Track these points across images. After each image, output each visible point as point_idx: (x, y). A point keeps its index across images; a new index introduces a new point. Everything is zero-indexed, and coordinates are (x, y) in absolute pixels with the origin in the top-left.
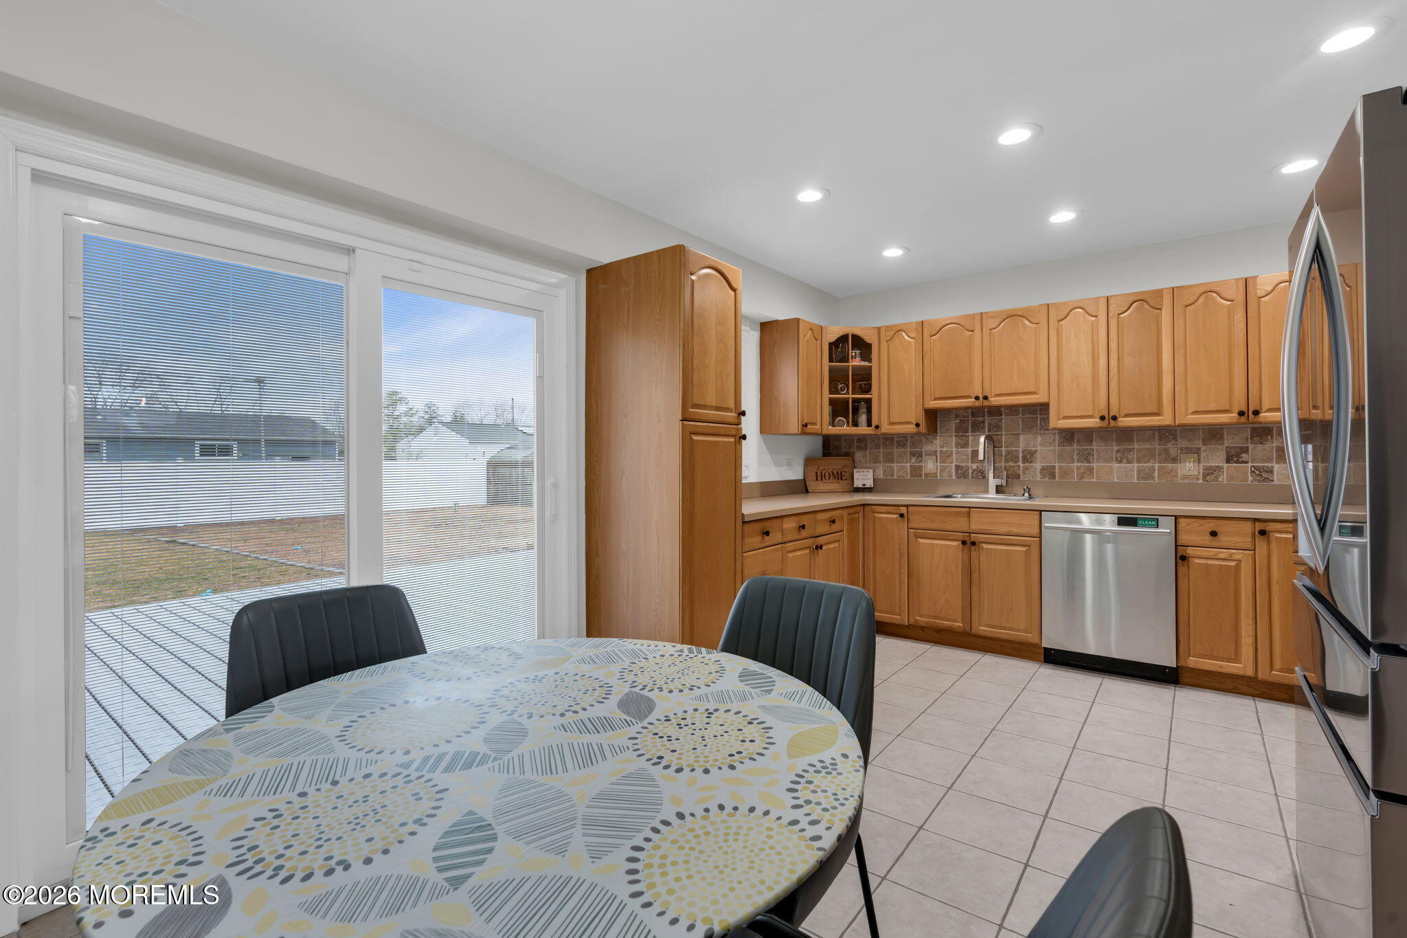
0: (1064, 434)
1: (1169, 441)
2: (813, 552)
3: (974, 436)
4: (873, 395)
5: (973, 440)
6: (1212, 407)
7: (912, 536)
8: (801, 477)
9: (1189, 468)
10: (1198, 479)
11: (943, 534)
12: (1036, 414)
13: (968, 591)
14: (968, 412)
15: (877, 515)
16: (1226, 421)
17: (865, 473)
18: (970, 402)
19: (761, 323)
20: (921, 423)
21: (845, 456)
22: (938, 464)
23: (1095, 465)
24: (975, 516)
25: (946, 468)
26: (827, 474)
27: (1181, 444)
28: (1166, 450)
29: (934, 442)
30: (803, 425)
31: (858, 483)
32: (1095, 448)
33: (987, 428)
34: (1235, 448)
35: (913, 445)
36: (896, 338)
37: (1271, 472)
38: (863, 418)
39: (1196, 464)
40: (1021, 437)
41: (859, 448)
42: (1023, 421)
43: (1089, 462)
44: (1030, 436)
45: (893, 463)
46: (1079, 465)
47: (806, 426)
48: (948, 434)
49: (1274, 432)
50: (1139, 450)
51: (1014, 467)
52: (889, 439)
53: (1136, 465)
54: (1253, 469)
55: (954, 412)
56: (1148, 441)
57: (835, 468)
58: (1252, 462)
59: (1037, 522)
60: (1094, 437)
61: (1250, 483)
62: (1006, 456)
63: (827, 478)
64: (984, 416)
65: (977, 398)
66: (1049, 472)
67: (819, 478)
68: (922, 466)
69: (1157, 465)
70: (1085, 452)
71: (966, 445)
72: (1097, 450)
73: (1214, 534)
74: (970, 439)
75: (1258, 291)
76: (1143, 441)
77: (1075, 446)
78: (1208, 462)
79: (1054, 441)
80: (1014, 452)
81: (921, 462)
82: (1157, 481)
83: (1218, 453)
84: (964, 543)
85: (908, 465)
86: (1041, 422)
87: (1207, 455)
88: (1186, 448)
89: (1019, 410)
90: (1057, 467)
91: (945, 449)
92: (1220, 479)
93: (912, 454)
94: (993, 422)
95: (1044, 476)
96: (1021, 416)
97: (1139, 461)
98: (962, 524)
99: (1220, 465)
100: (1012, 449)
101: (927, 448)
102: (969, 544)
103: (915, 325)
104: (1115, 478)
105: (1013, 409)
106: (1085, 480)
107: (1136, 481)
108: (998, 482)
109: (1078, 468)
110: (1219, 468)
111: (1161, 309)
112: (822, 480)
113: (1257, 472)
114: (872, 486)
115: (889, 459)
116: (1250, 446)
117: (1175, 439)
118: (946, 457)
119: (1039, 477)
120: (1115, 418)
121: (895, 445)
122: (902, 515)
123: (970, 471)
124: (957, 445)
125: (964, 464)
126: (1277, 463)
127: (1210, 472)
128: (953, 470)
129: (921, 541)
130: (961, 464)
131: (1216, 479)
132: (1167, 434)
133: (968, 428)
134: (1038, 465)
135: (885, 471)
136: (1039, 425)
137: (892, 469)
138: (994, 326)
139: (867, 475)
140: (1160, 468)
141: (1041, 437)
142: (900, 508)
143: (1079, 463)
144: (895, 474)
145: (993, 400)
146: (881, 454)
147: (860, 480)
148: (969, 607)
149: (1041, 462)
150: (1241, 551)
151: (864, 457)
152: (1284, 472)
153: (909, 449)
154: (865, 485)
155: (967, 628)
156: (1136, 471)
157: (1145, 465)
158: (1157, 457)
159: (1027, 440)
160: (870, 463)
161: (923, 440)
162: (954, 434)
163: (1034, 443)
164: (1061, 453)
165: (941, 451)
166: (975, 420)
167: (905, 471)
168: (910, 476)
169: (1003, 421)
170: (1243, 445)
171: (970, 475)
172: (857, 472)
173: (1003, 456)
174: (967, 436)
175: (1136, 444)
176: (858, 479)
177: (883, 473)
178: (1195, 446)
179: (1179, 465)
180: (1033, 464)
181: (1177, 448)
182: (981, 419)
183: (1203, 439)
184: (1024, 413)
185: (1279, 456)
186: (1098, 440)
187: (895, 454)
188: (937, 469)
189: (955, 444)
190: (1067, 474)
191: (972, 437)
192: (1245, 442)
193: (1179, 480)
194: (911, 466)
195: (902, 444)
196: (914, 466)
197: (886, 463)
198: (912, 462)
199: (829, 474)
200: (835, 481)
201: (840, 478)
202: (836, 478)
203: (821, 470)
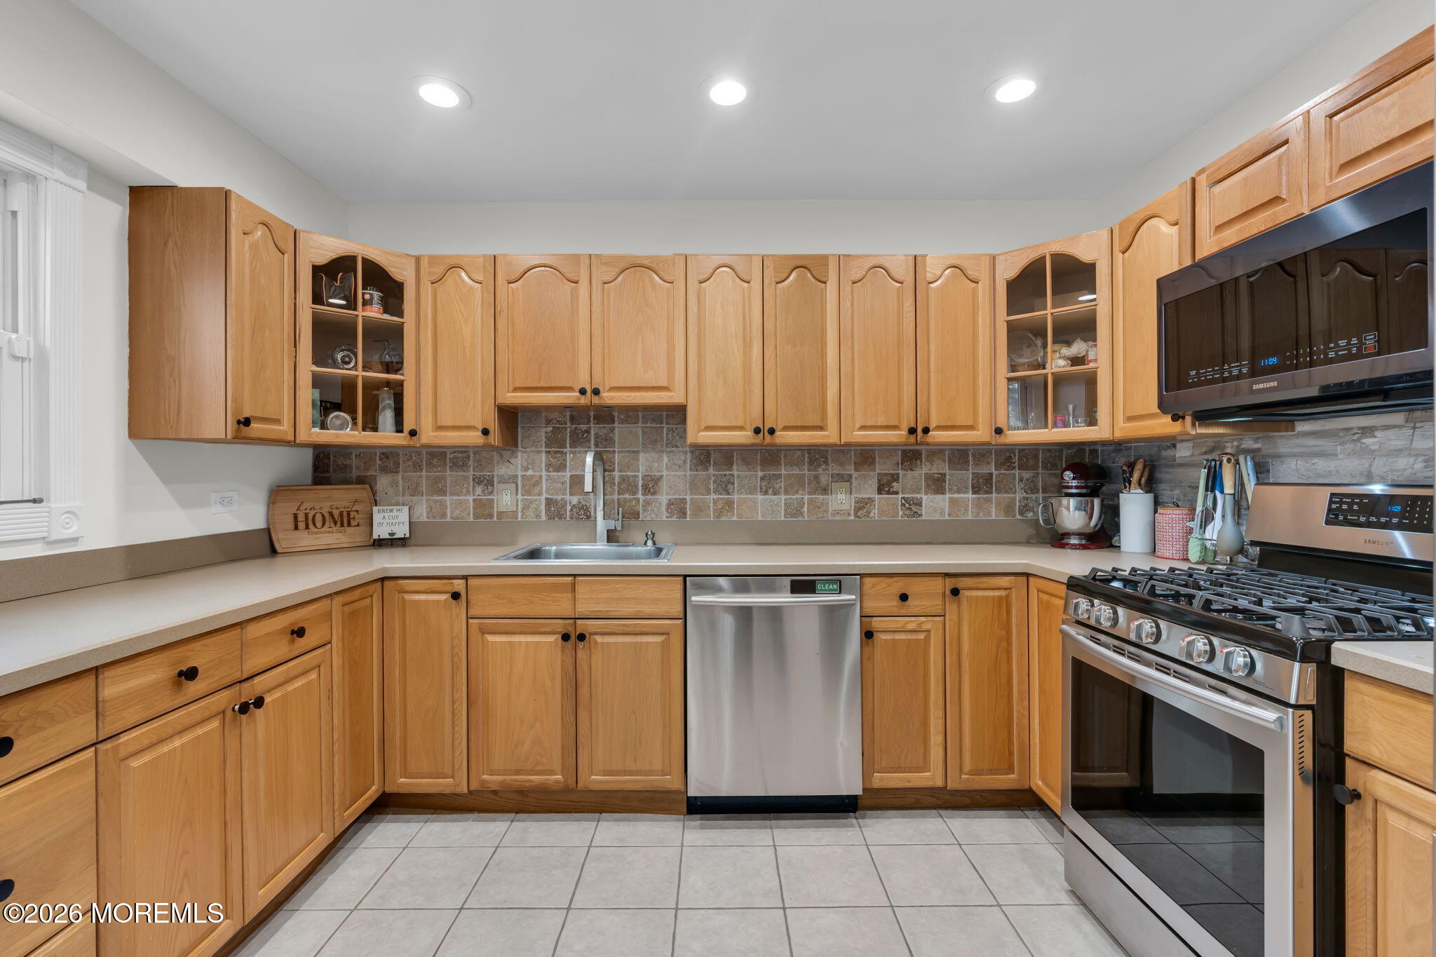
0: (697, 453)
1: (819, 466)
2: (234, 720)
3: (574, 453)
4: (407, 376)
5: (571, 460)
6: (880, 422)
7: (473, 630)
9: (841, 501)
10: (849, 515)
11: (528, 623)
12: (662, 423)
13: (573, 718)
14: (565, 416)
15: (408, 597)
16: (895, 440)
17: (395, 513)
18: (571, 397)
19: (132, 189)
20: (491, 429)
21: (357, 484)
22: (519, 497)
23: (735, 497)
24: (583, 588)
25: (531, 503)
26: (319, 519)
27: (833, 470)
28: (816, 477)
29: (513, 461)
30: (239, 422)
31: (381, 531)
32: (735, 473)
33: (593, 442)
34: (886, 474)
35: (479, 465)
36: (449, 280)
37: (920, 504)
38: (386, 418)
39: (848, 496)
40: (642, 456)
41: (384, 470)
42: (644, 433)
43: (728, 493)
44: (653, 454)
45: (446, 496)
46: (716, 497)
47: (247, 422)
48: (534, 449)
49: (923, 456)
50: (789, 477)
51: (630, 501)
52: (437, 455)
53: (783, 497)
54: (903, 502)
55: (544, 414)
56: (796, 465)
57: (335, 504)
58: (903, 493)
59: (679, 595)
60: (735, 458)
61: (900, 518)
62: (620, 484)
63: (319, 524)
64: (588, 422)
65: (583, 392)
66: (677, 508)
67: (302, 525)
68: (493, 500)
69: (806, 497)
70: (724, 479)
71: (561, 467)
72: (738, 476)
73: (904, 597)
74: (569, 457)
75: (927, 274)
76: (791, 466)
77: (711, 470)
78: (860, 493)
79: (685, 462)
80: (632, 479)
81: (491, 493)
82: (806, 518)
83: (870, 482)
84: (566, 637)
85: (471, 498)
86: (667, 435)
87: (859, 484)
88: (837, 474)
89: (638, 415)
90: (688, 500)
91: (530, 472)
92: (872, 514)
93: (478, 481)
94: (603, 432)
95: (671, 514)
96: (640, 424)
97: (786, 492)
98: (562, 605)
99: (872, 496)
100: (628, 473)
101: (501, 470)
102: (573, 637)
103: (482, 259)
104: (760, 514)
105: (631, 413)
106: (724, 518)
107: (783, 518)
108: (612, 524)
109: (715, 502)
110: (871, 500)
111: (825, 283)
112: (307, 527)
113: (907, 505)
114: (408, 536)
115: (438, 488)
116: (901, 472)
117: (826, 462)
118: (531, 485)
119: (664, 516)
120: (772, 431)
121: (448, 464)
122: (456, 596)
123: (569, 508)
124: (549, 466)
125: (559, 497)
126: (925, 494)
127: (862, 505)
128: (543, 507)
129: (491, 638)
130: (555, 497)
131: (869, 512)
132: (817, 456)
133: (565, 440)
134: (664, 497)
135: (431, 510)
136: (665, 439)
137: (443, 505)
138: (609, 279)
139: (397, 517)
140: (810, 501)
141: (668, 457)
142: (453, 581)
143: (716, 494)
144: (447, 517)
145: (607, 397)
146: (424, 481)
147: (385, 525)
148: (573, 745)
149: (667, 494)
150: (930, 618)
151: (392, 486)
152: (932, 504)
153: (472, 472)
154: (394, 534)
155: (572, 782)
156: (783, 505)
157: (794, 497)
158: (807, 486)
159: (648, 461)
160: (403, 495)
161: (495, 457)
162: (544, 449)
163: (658, 466)
164: (693, 481)
165: (523, 476)
166: (576, 428)
167: (465, 509)
168: (472, 519)
169: (616, 431)
170: (894, 472)
171: (568, 513)
172: (379, 511)
173: (616, 484)
174: (566, 453)
175: (783, 468)
176: (380, 524)
177: (427, 513)
178: (846, 472)
179: (830, 497)
180: (656, 497)
181: (828, 475)
182: (584, 427)
183: (854, 463)
184: (645, 420)
185: (928, 486)
186: (740, 462)
187: (449, 479)
188: (517, 505)
189: (546, 466)
190: (701, 511)
191: (572, 455)
192: (896, 468)
193: (830, 514)
194: (474, 500)
195: (461, 463)
196: (481, 499)
197: (432, 496)
198: (477, 494)
199: (323, 516)
200: (335, 529)
201: (345, 523)
202: (339, 523)
203: (306, 509)
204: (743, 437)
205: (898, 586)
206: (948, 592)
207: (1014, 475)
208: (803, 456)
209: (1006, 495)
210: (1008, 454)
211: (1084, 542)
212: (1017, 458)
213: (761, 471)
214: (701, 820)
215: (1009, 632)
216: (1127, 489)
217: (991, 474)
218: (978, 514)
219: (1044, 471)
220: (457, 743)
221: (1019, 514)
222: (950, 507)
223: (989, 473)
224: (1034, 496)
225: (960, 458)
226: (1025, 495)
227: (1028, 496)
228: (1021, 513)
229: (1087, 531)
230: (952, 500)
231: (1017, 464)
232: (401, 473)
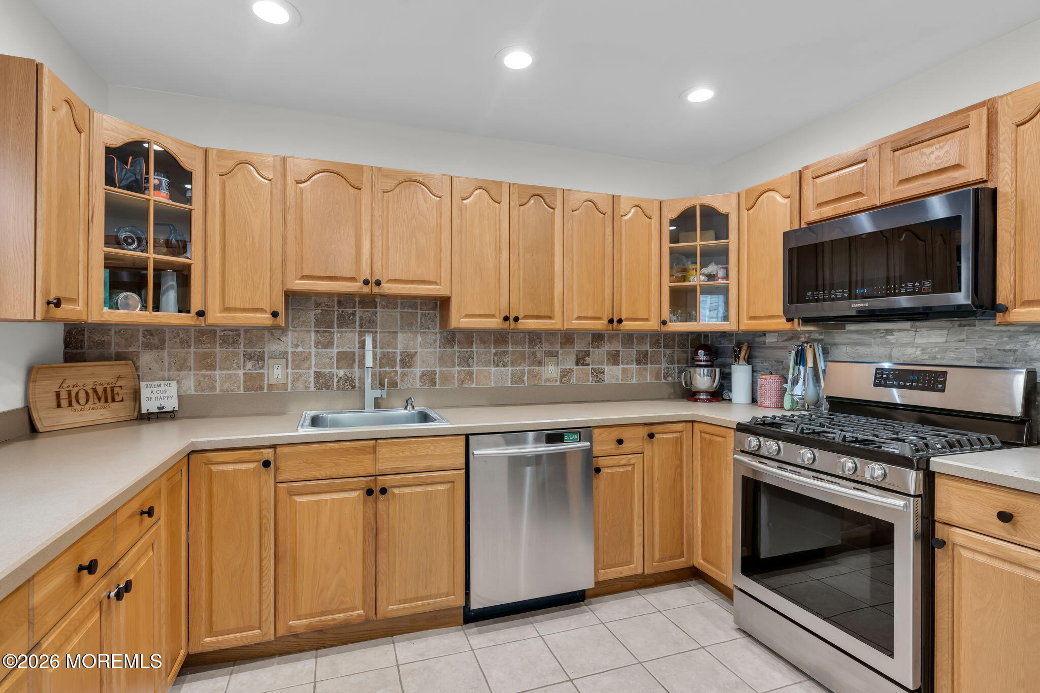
0: (445, 334)
1: (536, 345)
3: (341, 333)
4: (194, 257)
5: (338, 338)
6: (590, 314)
7: (282, 495)
8: (19, 405)
9: (551, 371)
10: (556, 381)
11: (334, 483)
12: (416, 309)
13: (373, 560)
14: (333, 301)
15: (214, 468)
16: (600, 327)
17: (162, 387)
18: (355, 286)
20: (278, 311)
21: (116, 360)
22: (289, 370)
23: (474, 369)
24: (383, 449)
25: (301, 375)
26: (82, 395)
27: (545, 348)
28: (534, 353)
29: (283, 339)
30: (49, 302)
31: (149, 405)
32: (475, 350)
33: (357, 323)
34: (581, 351)
35: (250, 342)
36: (238, 174)
37: (603, 373)
38: (170, 298)
39: (556, 367)
40: (400, 336)
41: (148, 346)
42: (402, 317)
43: (469, 366)
44: (409, 334)
45: (215, 370)
46: (459, 369)
48: (303, 329)
49: (606, 338)
50: (514, 353)
51: (390, 372)
53: (510, 369)
54: (593, 371)
55: (314, 298)
56: (520, 344)
57: (99, 380)
58: (592, 365)
59: (463, 450)
60: (474, 339)
61: (590, 383)
63: (82, 401)
64: (354, 307)
65: (366, 282)
66: (429, 378)
67: (64, 403)
68: (263, 374)
69: (526, 368)
70: (466, 355)
71: (330, 344)
72: (477, 352)
73: (620, 442)
74: (336, 336)
75: (621, 210)
76: (516, 344)
77: (456, 348)
78: (564, 365)
79: (435, 341)
80: (391, 355)
81: (262, 367)
82: (526, 385)
83: (571, 357)
84: (369, 492)
85: (241, 372)
86: (421, 319)
87: (563, 358)
88: (548, 351)
89: (397, 302)
90: (437, 372)
91: (300, 349)
92: (572, 380)
93: (249, 357)
94: (367, 316)
95: (424, 383)
96: (399, 310)
97: (512, 365)
98: (365, 465)
99: (572, 367)
100: (389, 350)
101: (272, 347)
102: (375, 492)
103: (271, 159)
104: (493, 382)
106: (466, 386)
107: (510, 385)
108: (377, 393)
109: (459, 373)
110: (571, 370)
111: (554, 209)
112: (70, 404)
113: (595, 373)
114: (177, 409)
115: (207, 363)
116: (591, 350)
117: (541, 342)
118: (301, 360)
119: (418, 384)
120: (516, 320)
122: (265, 463)
123: (336, 380)
124: (317, 344)
125: (327, 371)
126: (607, 366)
127: (565, 374)
128: (312, 379)
129: (298, 499)
130: (323, 371)
131: (570, 379)
133: (333, 322)
134: (418, 370)
135: (199, 384)
136: (419, 322)
137: (212, 379)
138: (388, 189)
139: (166, 391)
140: (529, 371)
141: (422, 337)
142: (261, 450)
143: (459, 367)
144: (216, 390)
145: (386, 287)
146: (192, 357)
147: (153, 399)
148: (373, 581)
149: (421, 367)
150: (635, 455)
151: (157, 362)
152: (611, 373)
153: (242, 349)
154: (163, 408)
155: (371, 614)
156: (510, 375)
157: (518, 368)
158: (527, 360)
159: (405, 340)
160: (169, 370)
161: (266, 336)
162: (313, 329)
163: (414, 344)
164: (442, 357)
165: (293, 353)
166: (343, 311)
167: (235, 383)
168: (242, 392)
169: (378, 315)
170: (586, 349)
171: (335, 384)
172: (147, 386)
173: (378, 359)
174: (334, 332)
175: (510, 346)
176: (148, 399)
177: (196, 386)
178: (555, 350)
179: (543, 368)
180: (412, 370)
181: (542, 351)
182: (350, 311)
183: (560, 343)
184: (403, 307)
185: (608, 360)
186: (478, 342)
187: (218, 356)
188: (287, 378)
189: (315, 343)
190: (448, 380)
191: (339, 335)
192: (588, 346)
193: (543, 383)
194: (244, 374)
195: (231, 341)
196: (251, 374)
197: (200, 370)
198: (247, 368)
199: (87, 393)
200: (99, 405)
201: (110, 399)
202: (103, 399)
203: (68, 387)
204: (495, 323)
205: (616, 434)
206: (646, 436)
207: (661, 351)
208: (525, 337)
209: (656, 366)
210: (657, 338)
211: (709, 397)
212: (662, 340)
213: (495, 348)
214: (476, 626)
215: (681, 461)
216: (737, 362)
217: (647, 351)
218: (639, 379)
219: (678, 349)
220: (264, 597)
221: (664, 378)
222: (622, 374)
223: (646, 351)
224: (672, 366)
225: (629, 340)
226: (667, 365)
227: (669, 366)
228: (665, 378)
229: (712, 390)
230: (624, 370)
231: (662, 345)
232: (167, 349)
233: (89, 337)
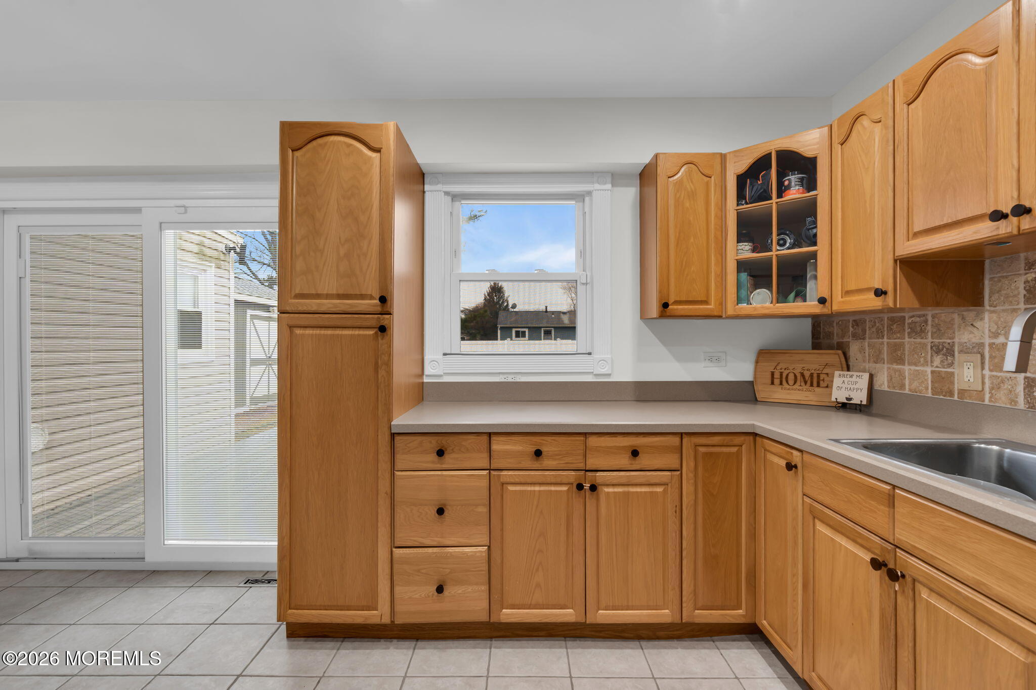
4: (819, 247)
7: (808, 512)
8: (749, 377)
11: (848, 526)
15: (768, 456)
17: (854, 379)
18: (985, 229)
19: (640, 175)
20: (890, 288)
22: (987, 372)
24: (902, 507)
26: (791, 377)
29: (979, 324)
30: (663, 306)
31: (839, 394)
35: (938, 331)
36: (854, 134)
38: (811, 288)
41: (855, 336)
45: (904, 364)
48: (1006, 307)
57: (807, 366)
63: (791, 382)
65: (1000, 216)
67: (777, 381)
68: (953, 374)
81: (951, 365)
84: (879, 563)
85: (929, 370)
91: (1002, 340)
93: (937, 350)
101: (964, 337)
103: (882, 92)
112: (781, 384)
114: (864, 403)
115: (898, 356)
121: (907, 330)
122: (790, 467)
128: (1021, 389)
129: (820, 527)
135: (891, 379)
137: (901, 374)
139: (856, 383)
144: (905, 389)
146: (885, 348)
147: (843, 389)
151: (860, 352)
153: (930, 339)
154: (851, 399)
160: (869, 362)
161: (958, 321)
162: (1021, 306)
167: (922, 382)
168: (930, 395)
172: (840, 375)
176: (839, 388)
177: (888, 382)
187: (907, 347)
188: (983, 383)
194: (933, 372)
195: (919, 329)
196: (939, 372)
197: (892, 364)
198: (935, 365)
199: (795, 376)
200: (805, 387)
201: (815, 383)
202: (809, 383)
203: (781, 369)
232: (867, 340)
233: (823, 329)
